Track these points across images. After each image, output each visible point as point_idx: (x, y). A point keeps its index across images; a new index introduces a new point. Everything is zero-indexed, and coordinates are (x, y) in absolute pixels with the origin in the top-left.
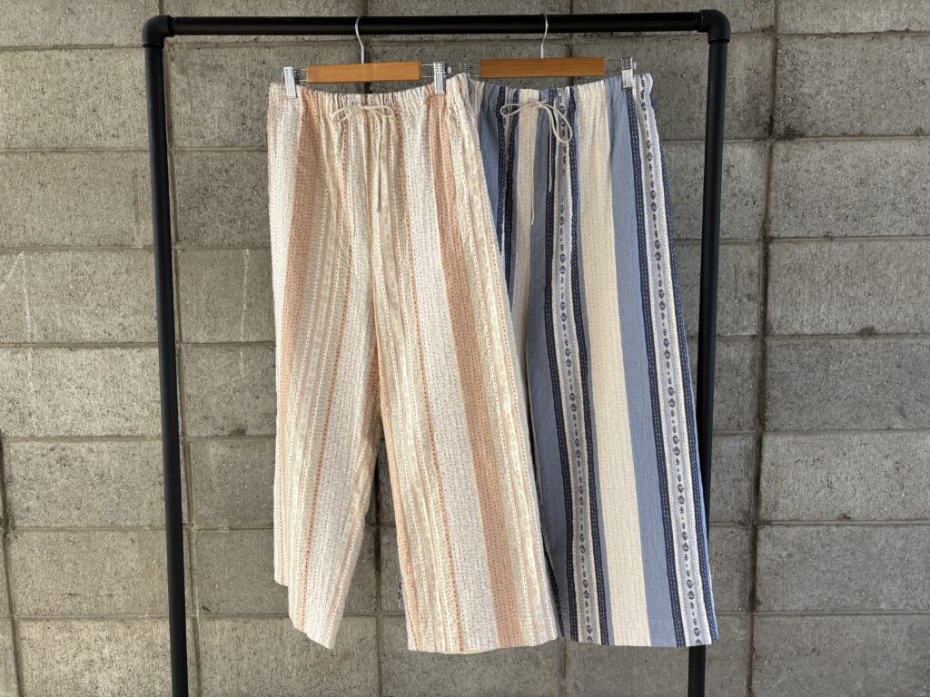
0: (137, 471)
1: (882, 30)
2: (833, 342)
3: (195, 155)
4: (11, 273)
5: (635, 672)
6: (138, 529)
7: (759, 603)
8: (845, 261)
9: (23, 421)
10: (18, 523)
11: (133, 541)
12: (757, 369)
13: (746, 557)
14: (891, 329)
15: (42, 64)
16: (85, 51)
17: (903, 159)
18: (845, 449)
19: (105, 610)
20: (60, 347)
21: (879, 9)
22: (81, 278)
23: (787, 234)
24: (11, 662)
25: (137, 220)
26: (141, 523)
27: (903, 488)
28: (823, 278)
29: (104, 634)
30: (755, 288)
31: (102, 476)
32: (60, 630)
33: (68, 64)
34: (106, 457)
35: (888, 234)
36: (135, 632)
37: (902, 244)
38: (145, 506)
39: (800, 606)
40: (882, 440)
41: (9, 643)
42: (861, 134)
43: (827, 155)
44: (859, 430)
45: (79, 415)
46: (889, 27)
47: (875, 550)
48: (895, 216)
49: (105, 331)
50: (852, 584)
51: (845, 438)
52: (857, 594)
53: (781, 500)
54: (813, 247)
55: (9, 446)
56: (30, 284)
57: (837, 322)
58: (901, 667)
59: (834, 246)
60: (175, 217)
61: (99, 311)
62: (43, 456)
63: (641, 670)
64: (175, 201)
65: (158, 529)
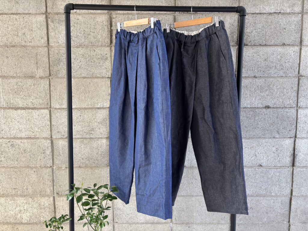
0: (36, 149)
1: (272, 12)
2: (257, 110)
3: (56, 48)
5: (194, 214)
6: (36, 167)
8: (261, 84)
11: (34, 172)
14: (274, 106)
15: (8, 19)
16: (22, 15)
17: (278, 53)
18: (260, 144)
19: (25, 194)
20: (12, 109)
21: (271, 6)
22: (19, 87)
25: (37, 69)
26: (37, 166)
27: (279, 156)
28: (254, 90)
29: (25, 202)
31: (25, 151)
32: (11, 200)
33: (16, 19)
34: (26, 145)
35: (273, 76)
36: (35, 201)
37: (278, 79)
38: (38, 160)
40: (272, 141)
42: (265, 45)
43: (255, 51)
44: (265, 138)
45: (18, 131)
46: (274, 11)
47: (270, 176)
48: (276, 71)
49: (26, 104)
50: (263, 187)
51: (261, 140)
52: (265, 190)
54: (250, 80)
56: (3, 89)
57: (258, 104)
58: (278, 214)
59: (257, 80)
60: (49, 68)
61: (25, 98)
62: (6, 144)
63: (196, 214)
64: (49, 63)
65: (43, 167)
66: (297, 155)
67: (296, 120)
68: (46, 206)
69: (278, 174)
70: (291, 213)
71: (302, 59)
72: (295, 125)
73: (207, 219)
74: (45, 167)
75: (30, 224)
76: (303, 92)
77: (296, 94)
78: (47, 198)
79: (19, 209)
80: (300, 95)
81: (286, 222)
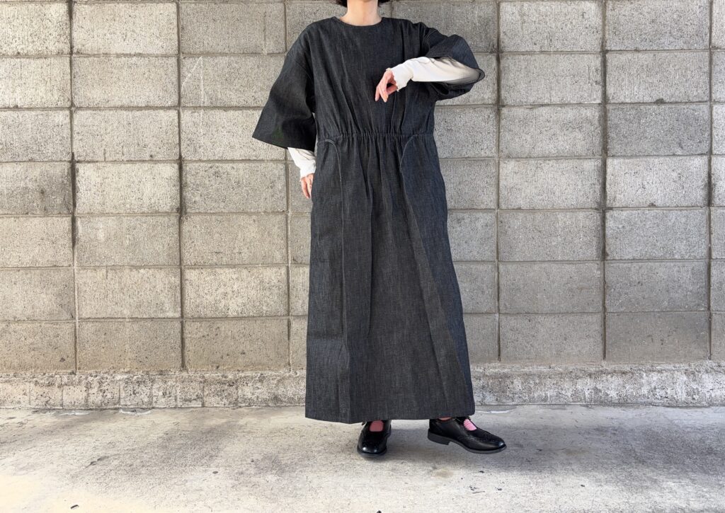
0: (259, 180)
2: (642, 107)
3: (298, 5)
4: (194, 68)
5: (539, 297)
6: (257, 213)
7: (608, 255)
8: (646, 63)
9: (195, 151)
10: (188, 210)
11: (254, 221)
12: (602, 122)
13: (599, 228)
14: (673, 99)
18: (651, 166)
19: (237, 262)
20: (219, 110)
22: (232, 71)
23: (613, 49)
24: (178, 295)
25: (265, 39)
26: (260, 210)
27: (683, 188)
28: (635, 72)
29: (234, 276)
30: (599, 78)
31: (239, 183)
32: (209, 275)
34: (241, 172)
35: (668, 49)
36: (253, 275)
37: (676, 54)
38: (262, 200)
39: (630, 257)
40: (670, 161)
41: (178, 283)
43: (634, 7)
44: (658, 156)
45: (228, 148)
47: (670, 224)
48: (672, 39)
49: (244, 100)
50: (658, 244)
51: (651, 160)
52: (662, 249)
53: (617, 195)
54: (629, 56)
55: (186, 166)
56: (205, 74)
57: (644, 96)
58: (689, 293)
59: (640, 55)
60: (286, 38)
61: (242, 89)
62: (205, 171)
63: (542, 296)
64: (286, 29)
65: (269, 213)
66: (715, 185)
67: (709, 122)
68: (273, 284)
69: (683, 220)
70: (712, 291)
71: (714, 19)
72: (709, 133)
73: (562, 306)
74: (273, 212)
75: (241, 318)
76: (718, 75)
77: (707, 81)
78: (275, 270)
79: (223, 290)
80: (714, 81)
81: (703, 309)
